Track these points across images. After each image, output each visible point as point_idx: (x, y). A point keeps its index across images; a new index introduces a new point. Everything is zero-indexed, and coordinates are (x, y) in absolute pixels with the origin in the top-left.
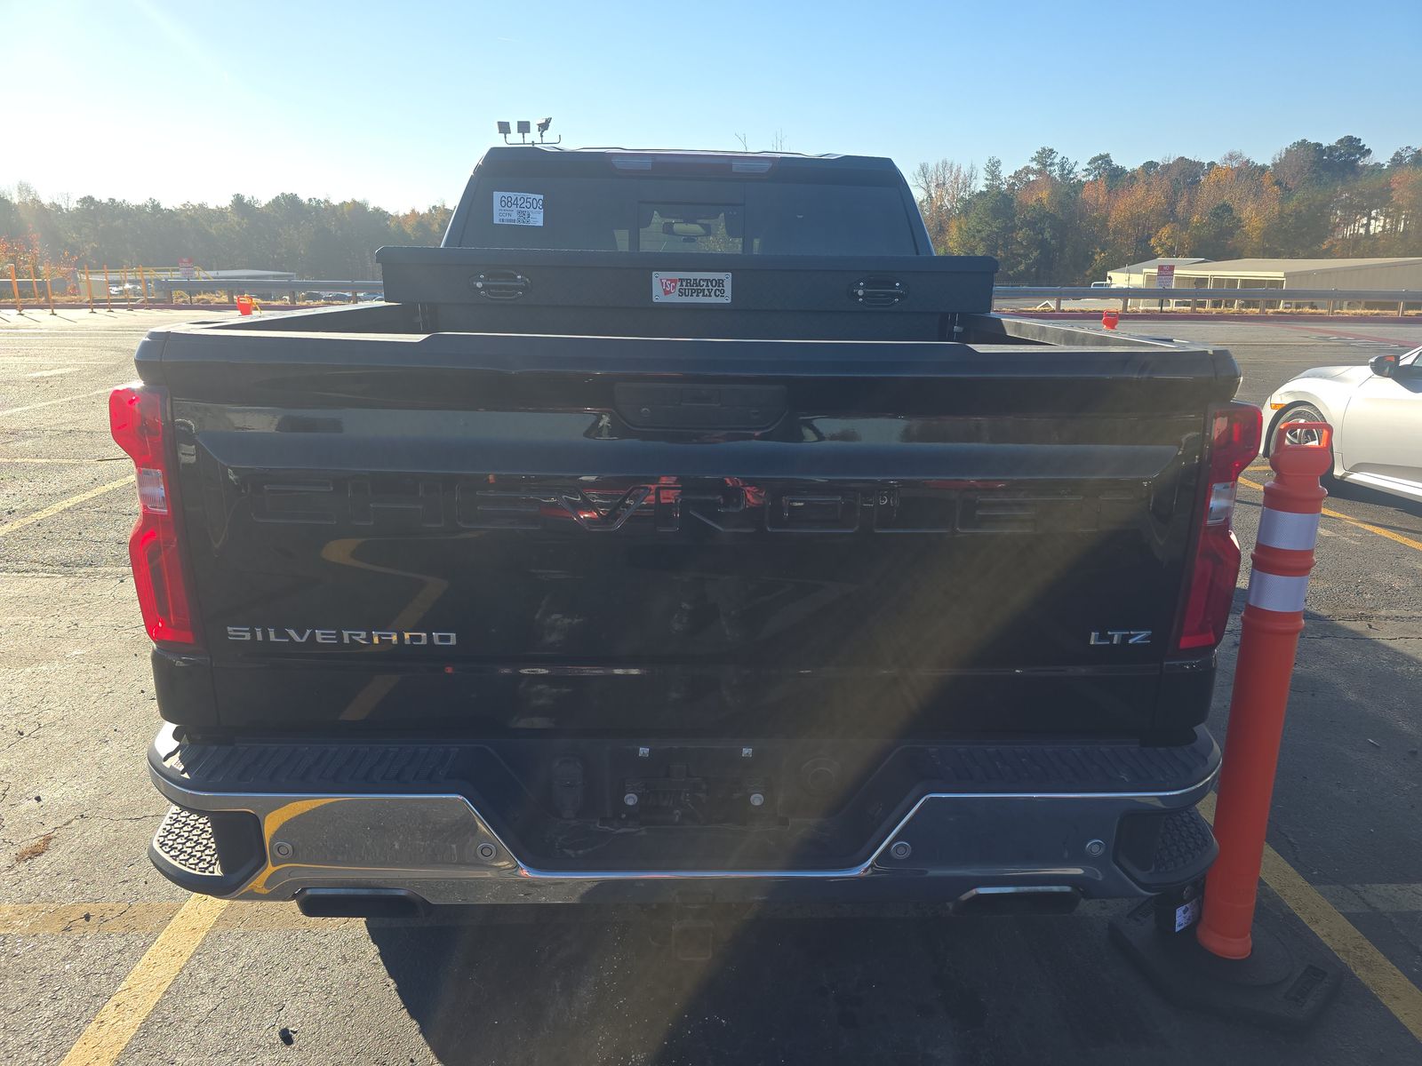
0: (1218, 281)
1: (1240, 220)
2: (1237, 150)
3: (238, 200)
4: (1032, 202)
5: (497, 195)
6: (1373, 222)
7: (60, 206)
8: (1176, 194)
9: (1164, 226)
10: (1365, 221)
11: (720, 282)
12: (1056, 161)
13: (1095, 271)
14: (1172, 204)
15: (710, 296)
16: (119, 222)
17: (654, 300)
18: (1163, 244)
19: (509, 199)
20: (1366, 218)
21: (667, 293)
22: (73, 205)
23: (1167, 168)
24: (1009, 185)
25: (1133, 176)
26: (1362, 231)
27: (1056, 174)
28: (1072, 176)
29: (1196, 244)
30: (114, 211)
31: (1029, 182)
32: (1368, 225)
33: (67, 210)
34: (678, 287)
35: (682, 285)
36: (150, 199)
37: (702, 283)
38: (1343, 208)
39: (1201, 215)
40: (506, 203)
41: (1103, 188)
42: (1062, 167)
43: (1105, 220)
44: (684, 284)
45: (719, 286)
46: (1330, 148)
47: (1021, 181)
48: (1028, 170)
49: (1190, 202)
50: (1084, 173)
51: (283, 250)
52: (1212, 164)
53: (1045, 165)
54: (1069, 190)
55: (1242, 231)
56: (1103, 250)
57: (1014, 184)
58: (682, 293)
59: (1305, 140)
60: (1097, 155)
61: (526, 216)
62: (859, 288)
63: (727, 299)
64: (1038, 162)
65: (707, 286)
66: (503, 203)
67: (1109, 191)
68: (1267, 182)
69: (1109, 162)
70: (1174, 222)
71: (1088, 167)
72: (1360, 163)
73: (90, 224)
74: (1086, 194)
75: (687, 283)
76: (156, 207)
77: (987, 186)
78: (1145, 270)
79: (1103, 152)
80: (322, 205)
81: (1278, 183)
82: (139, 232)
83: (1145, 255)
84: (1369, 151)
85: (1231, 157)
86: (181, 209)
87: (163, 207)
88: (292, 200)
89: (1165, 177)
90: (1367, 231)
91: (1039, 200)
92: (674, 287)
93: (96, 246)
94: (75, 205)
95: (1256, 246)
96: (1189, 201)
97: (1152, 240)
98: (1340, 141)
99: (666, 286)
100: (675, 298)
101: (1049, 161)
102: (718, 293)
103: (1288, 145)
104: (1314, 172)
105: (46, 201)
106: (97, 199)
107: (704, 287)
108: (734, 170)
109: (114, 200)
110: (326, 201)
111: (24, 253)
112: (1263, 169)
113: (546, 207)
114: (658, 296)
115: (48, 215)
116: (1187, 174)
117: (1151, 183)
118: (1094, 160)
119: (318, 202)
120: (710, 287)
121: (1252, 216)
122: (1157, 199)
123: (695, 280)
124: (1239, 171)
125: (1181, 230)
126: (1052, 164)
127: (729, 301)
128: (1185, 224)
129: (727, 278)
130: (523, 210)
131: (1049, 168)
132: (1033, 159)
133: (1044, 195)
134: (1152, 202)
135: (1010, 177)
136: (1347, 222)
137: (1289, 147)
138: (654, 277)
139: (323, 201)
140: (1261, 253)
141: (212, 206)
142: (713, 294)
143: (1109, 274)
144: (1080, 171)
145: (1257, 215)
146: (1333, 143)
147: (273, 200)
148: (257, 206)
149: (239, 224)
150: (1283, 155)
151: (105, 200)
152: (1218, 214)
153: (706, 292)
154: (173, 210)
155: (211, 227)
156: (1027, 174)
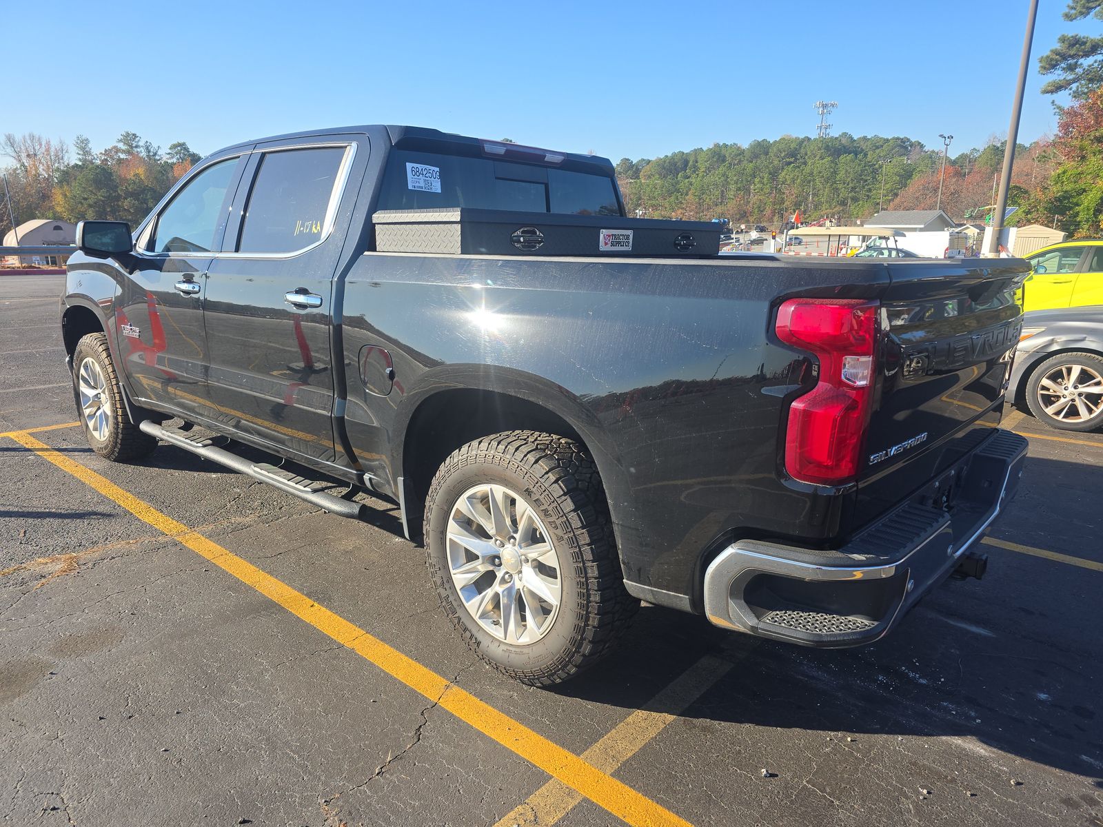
4: (130, 176)
5: (409, 166)
12: (141, 144)
19: (417, 170)
24: (102, 161)
27: (143, 154)
28: (157, 158)
31: (121, 160)
42: (148, 150)
47: (112, 158)
48: (116, 149)
50: (168, 156)
53: (131, 147)
54: (157, 167)
57: (106, 160)
60: (175, 142)
61: (430, 184)
64: (125, 143)
66: (413, 172)
69: (186, 149)
71: (170, 151)
77: (80, 160)
79: (180, 141)
91: (136, 175)
101: (134, 143)
108: (546, 159)
113: (441, 176)
118: (174, 147)
126: (137, 147)
130: (427, 179)
131: (135, 150)
132: (120, 141)
133: (139, 171)
135: (101, 153)
144: (164, 154)
156: (117, 152)
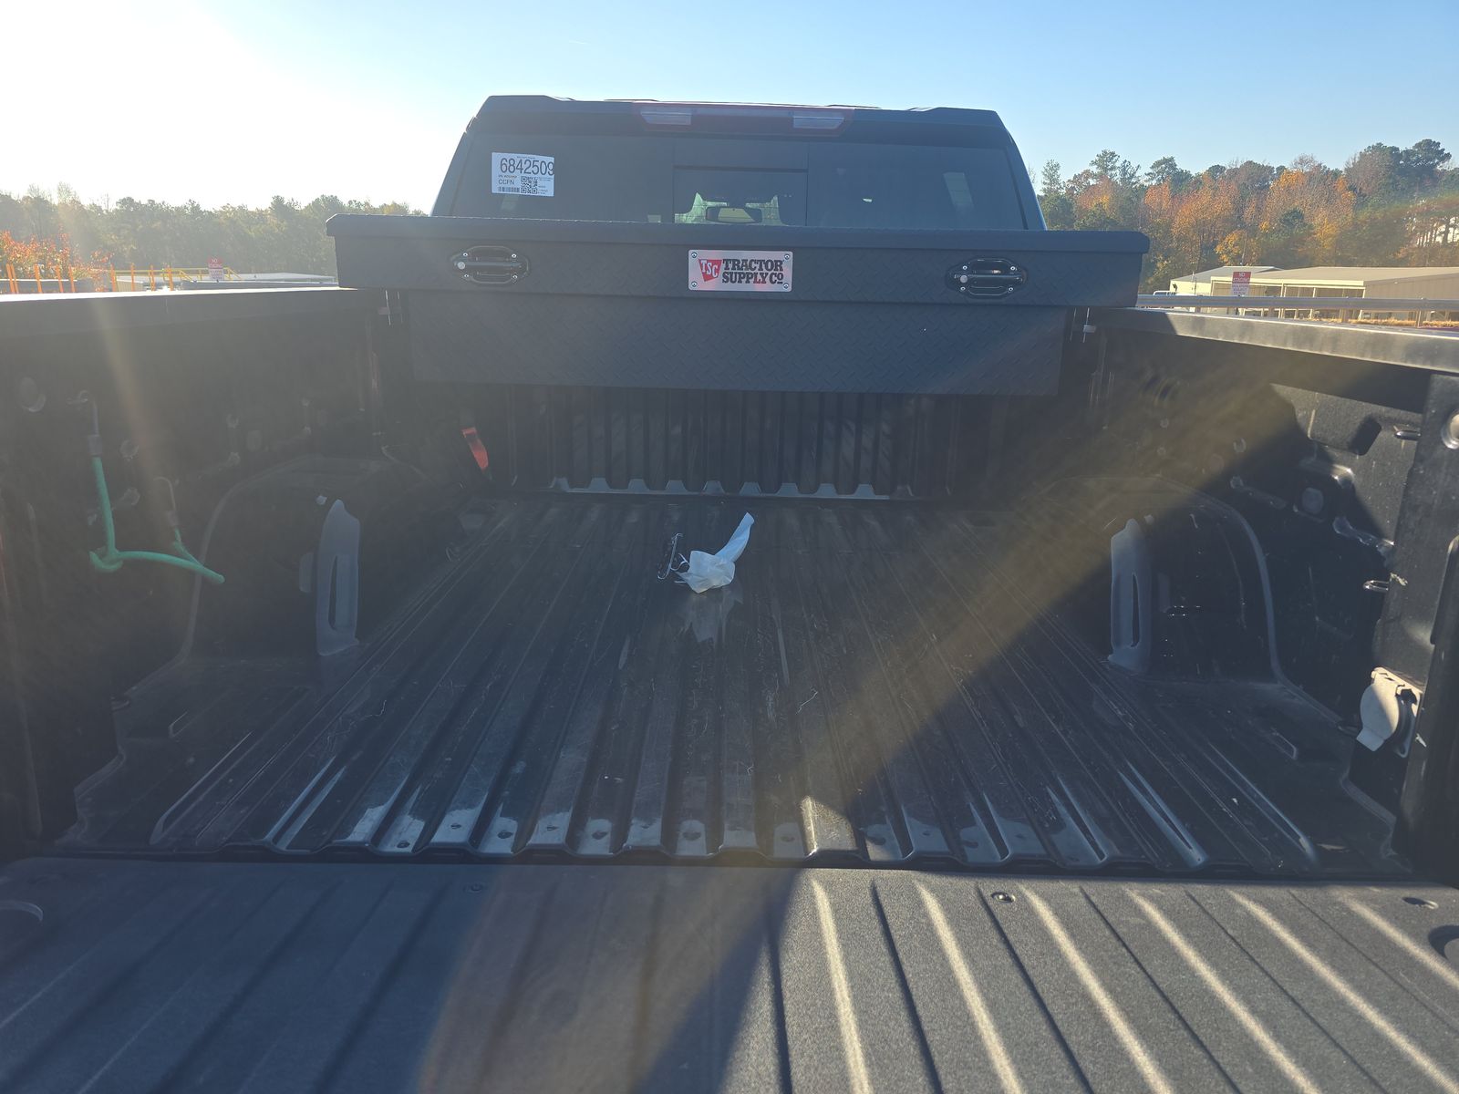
0: (1292, 290)
1: (1311, 227)
2: (1308, 153)
3: (278, 202)
4: (1092, 207)
5: (497, 157)
6: (1451, 229)
7: (100, 207)
8: (1244, 200)
9: (1230, 232)
10: (1443, 228)
11: (777, 265)
12: (1118, 164)
13: (1157, 279)
14: (1239, 210)
15: (764, 282)
16: (158, 224)
17: (691, 287)
18: (1229, 252)
19: (512, 162)
20: (1444, 226)
21: (707, 278)
22: (113, 206)
23: (1234, 172)
24: (1068, 190)
25: (1198, 181)
26: (1439, 239)
27: (1118, 177)
28: (1133, 180)
29: (1265, 252)
30: (153, 212)
31: (1088, 187)
32: (1447, 232)
33: (107, 211)
34: (722, 270)
35: (727, 268)
36: (190, 201)
37: (753, 265)
38: (1421, 214)
39: (1270, 221)
40: (508, 167)
41: (1167, 193)
42: (1124, 172)
43: (1169, 226)
44: (730, 266)
45: (776, 270)
46: (1407, 152)
47: (1080, 185)
48: (1087, 174)
49: (1258, 209)
50: (1147, 177)
51: (323, 253)
52: (1281, 168)
53: (1106, 169)
54: (1131, 194)
55: (1313, 239)
56: (1166, 258)
57: (1073, 188)
58: (727, 279)
59: (1381, 144)
60: (1160, 158)
61: (533, 184)
62: (962, 272)
63: (786, 286)
64: (1099, 166)
65: (761, 269)
66: (504, 167)
67: (1173, 197)
68: (1340, 188)
69: (1173, 166)
70: (1241, 228)
71: (1151, 171)
72: (1438, 167)
73: (129, 226)
74: (1147, 200)
75: (734, 265)
76: (196, 209)
77: (1044, 190)
78: (1213, 278)
79: (1168, 156)
80: (362, 208)
81: (1352, 189)
82: (178, 234)
83: (1209, 262)
84: (1448, 156)
85: (1302, 161)
86: (221, 211)
87: (202, 209)
88: (332, 202)
89: (1233, 182)
90: (1445, 239)
91: (1100, 205)
92: (717, 271)
93: (135, 248)
94: (115, 207)
95: (1327, 254)
96: (1257, 207)
97: (1218, 247)
98: (1418, 145)
99: (707, 269)
100: (715, 285)
101: (1110, 165)
102: (774, 278)
103: (1362, 147)
104: (1390, 177)
105: (86, 203)
106: (136, 200)
107: (756, 271)
108: (796, 125)
109: (153, 201)
110: (367, 204)
111: (54, 253)
112: (1336, 174)
113: (557, 170)
114: (697, 282)
115: (86, 216)
116: (1255, 179)
117: (1217, 189)
118: (1158, 164)
119: (359, 205)
120: (765, 271)
121: (1325, 224)
122: (1223, 204)
123: (745, 261)
124: (1310, 176)
125: (1249, 238)
126: (1112, 169)
127: (789, 289)
128: (1253, 231)
129: (786, 258)
130: (528, 175)
131: (1109, 172)
132: (1093, 163)
133: (1105, 199)
134: (1218, 208)
135: (1069, 181)
136: (1423, 230)
137: (1363, 151)
138: (691, 259)
139: (363, 203)
140: (1333, 261)
141: (251, 208)
142: (767, 279)
143: (1173, 282)
144: (1143, 175)
145: (1329, 222)
146: (1410, 147)
147: (313, 203)
148: (296, 208)
149: (278, 226)
150: (1357, 160)
151: (144, 202)
152: (1288, 220)
153: (759, 277)
154: (213, 211)
155: (250, 229)
156: (1087, 178)
